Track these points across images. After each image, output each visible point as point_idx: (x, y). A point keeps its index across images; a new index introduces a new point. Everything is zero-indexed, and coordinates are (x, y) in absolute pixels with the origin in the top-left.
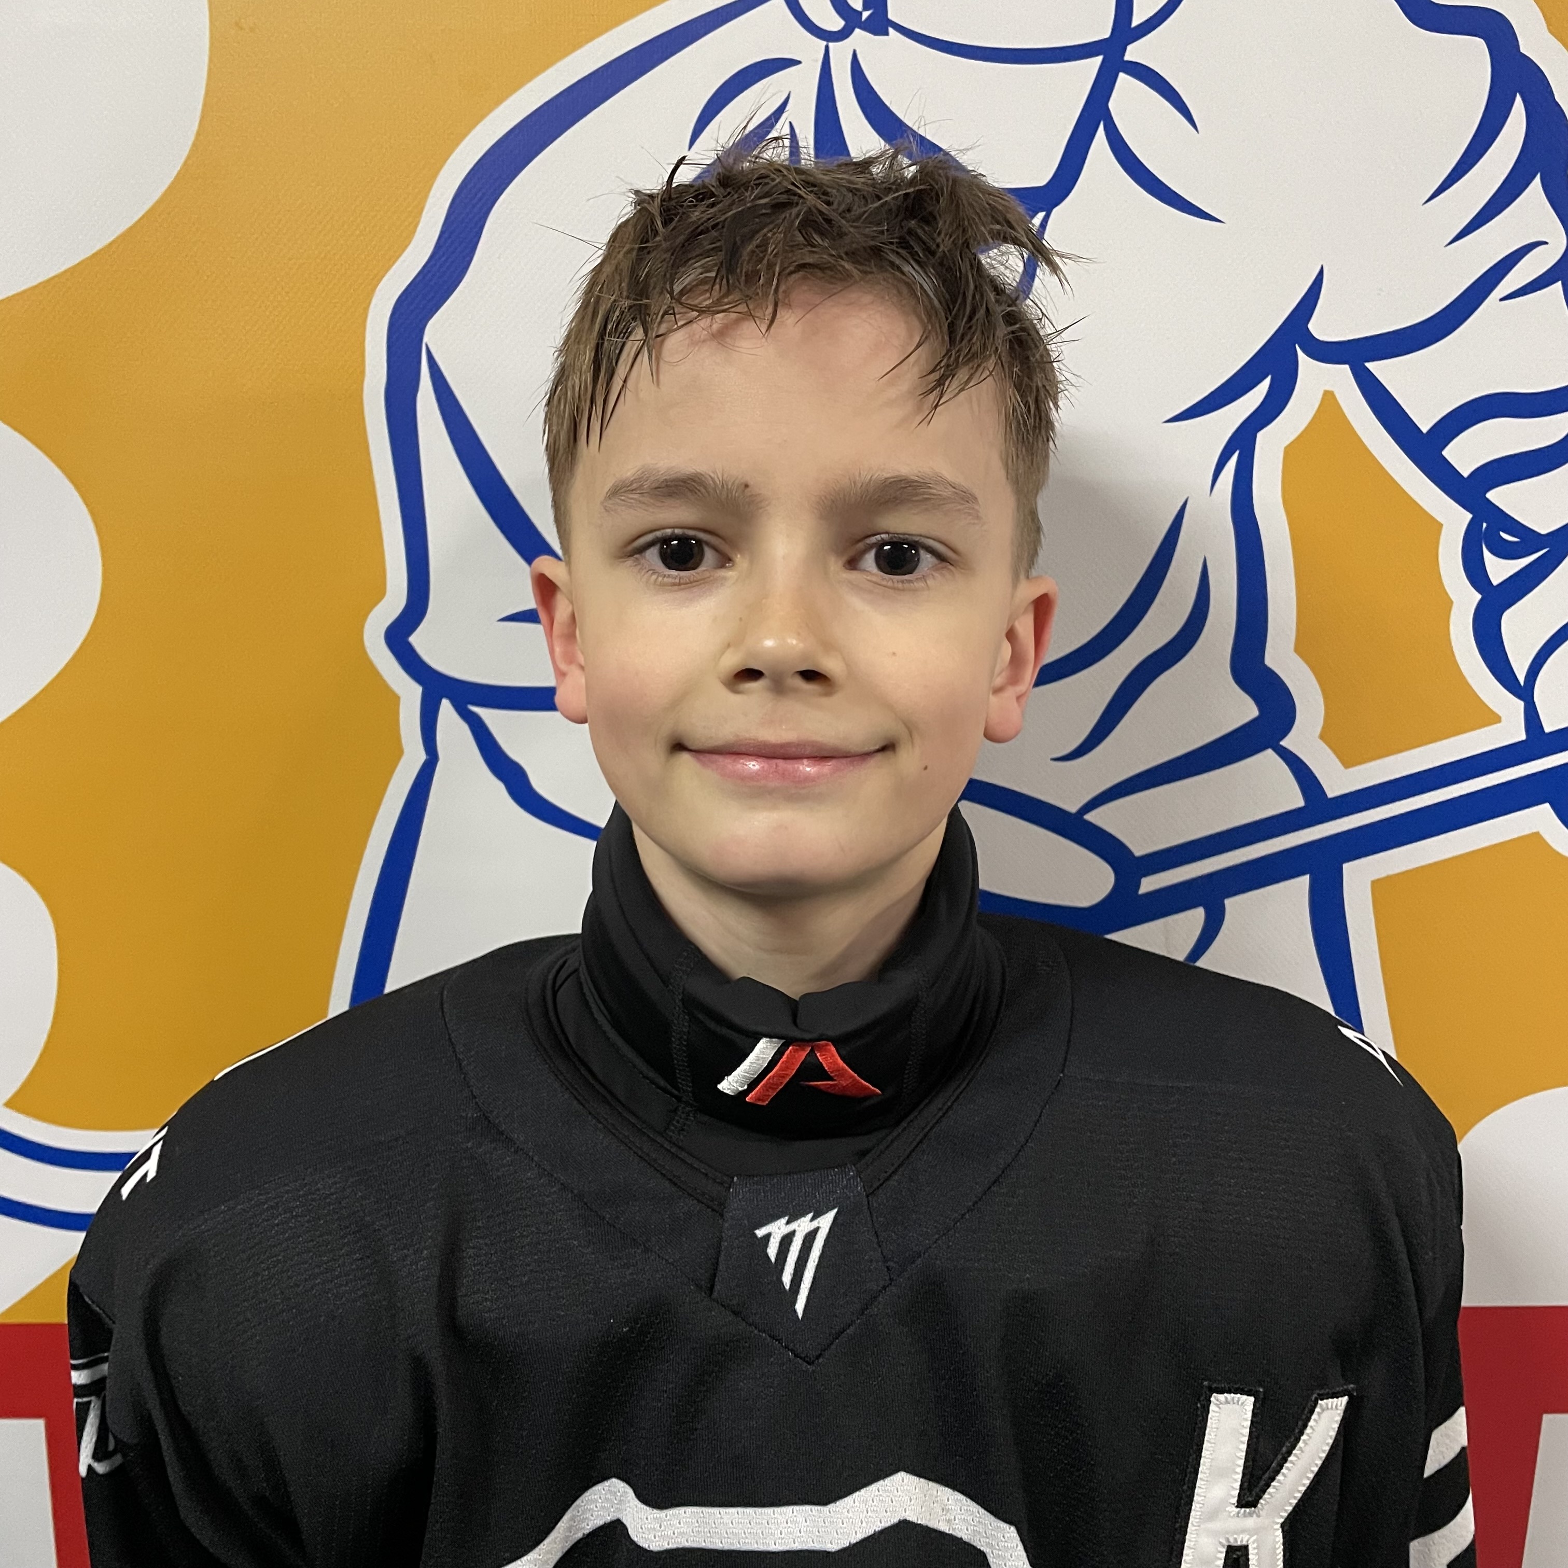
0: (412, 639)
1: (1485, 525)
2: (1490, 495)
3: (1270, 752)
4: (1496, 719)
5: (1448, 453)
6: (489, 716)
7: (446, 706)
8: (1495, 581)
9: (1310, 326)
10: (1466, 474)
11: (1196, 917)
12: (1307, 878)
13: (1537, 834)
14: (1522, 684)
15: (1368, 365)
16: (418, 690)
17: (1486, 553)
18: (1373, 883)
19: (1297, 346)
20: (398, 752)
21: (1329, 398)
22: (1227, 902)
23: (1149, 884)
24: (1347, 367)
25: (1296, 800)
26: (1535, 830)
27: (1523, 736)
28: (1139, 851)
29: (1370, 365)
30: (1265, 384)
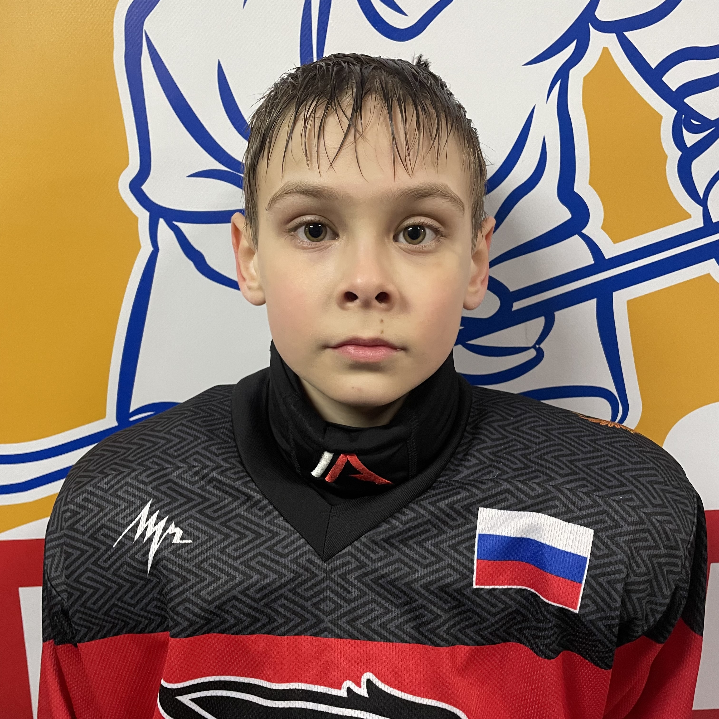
0: (143, 187)
1: (683, 116)
2: (687, 100)
3: (577, 236)
4: (689, 216)
5: (665, 79)
6: (183, 227)
7: (162, 222)
8: (689, 145)
9: (596, 13)
10: (674, 90)
11: (541, 321)
12: (595, 300)
13: (709, 275)
14: (702, 197)
15: (624, 33)
16: (147, 214)
17: (684, 130)
18: (629, 302)
19: (589, 24)
20: (139, 247)
21: (606, 51)
22: (557, 314)
23: (517, 306)
24: (614, 34)
25: (589, 260)
26: (708, 273)
27: (702, 225)
28: (512, 289)
29: (626, 34)
30: (574, 44)
